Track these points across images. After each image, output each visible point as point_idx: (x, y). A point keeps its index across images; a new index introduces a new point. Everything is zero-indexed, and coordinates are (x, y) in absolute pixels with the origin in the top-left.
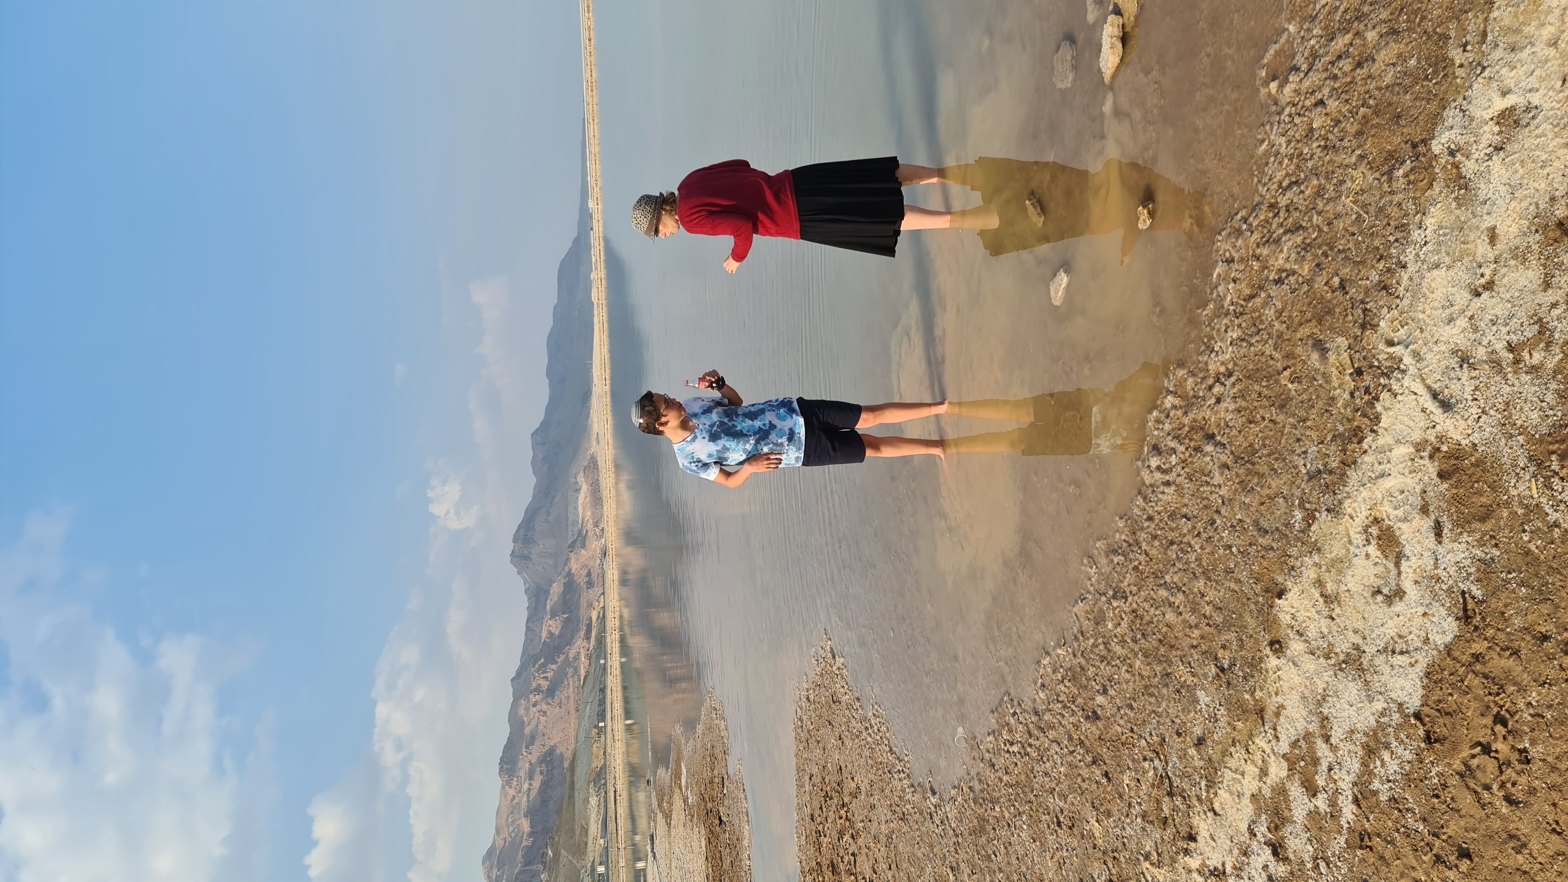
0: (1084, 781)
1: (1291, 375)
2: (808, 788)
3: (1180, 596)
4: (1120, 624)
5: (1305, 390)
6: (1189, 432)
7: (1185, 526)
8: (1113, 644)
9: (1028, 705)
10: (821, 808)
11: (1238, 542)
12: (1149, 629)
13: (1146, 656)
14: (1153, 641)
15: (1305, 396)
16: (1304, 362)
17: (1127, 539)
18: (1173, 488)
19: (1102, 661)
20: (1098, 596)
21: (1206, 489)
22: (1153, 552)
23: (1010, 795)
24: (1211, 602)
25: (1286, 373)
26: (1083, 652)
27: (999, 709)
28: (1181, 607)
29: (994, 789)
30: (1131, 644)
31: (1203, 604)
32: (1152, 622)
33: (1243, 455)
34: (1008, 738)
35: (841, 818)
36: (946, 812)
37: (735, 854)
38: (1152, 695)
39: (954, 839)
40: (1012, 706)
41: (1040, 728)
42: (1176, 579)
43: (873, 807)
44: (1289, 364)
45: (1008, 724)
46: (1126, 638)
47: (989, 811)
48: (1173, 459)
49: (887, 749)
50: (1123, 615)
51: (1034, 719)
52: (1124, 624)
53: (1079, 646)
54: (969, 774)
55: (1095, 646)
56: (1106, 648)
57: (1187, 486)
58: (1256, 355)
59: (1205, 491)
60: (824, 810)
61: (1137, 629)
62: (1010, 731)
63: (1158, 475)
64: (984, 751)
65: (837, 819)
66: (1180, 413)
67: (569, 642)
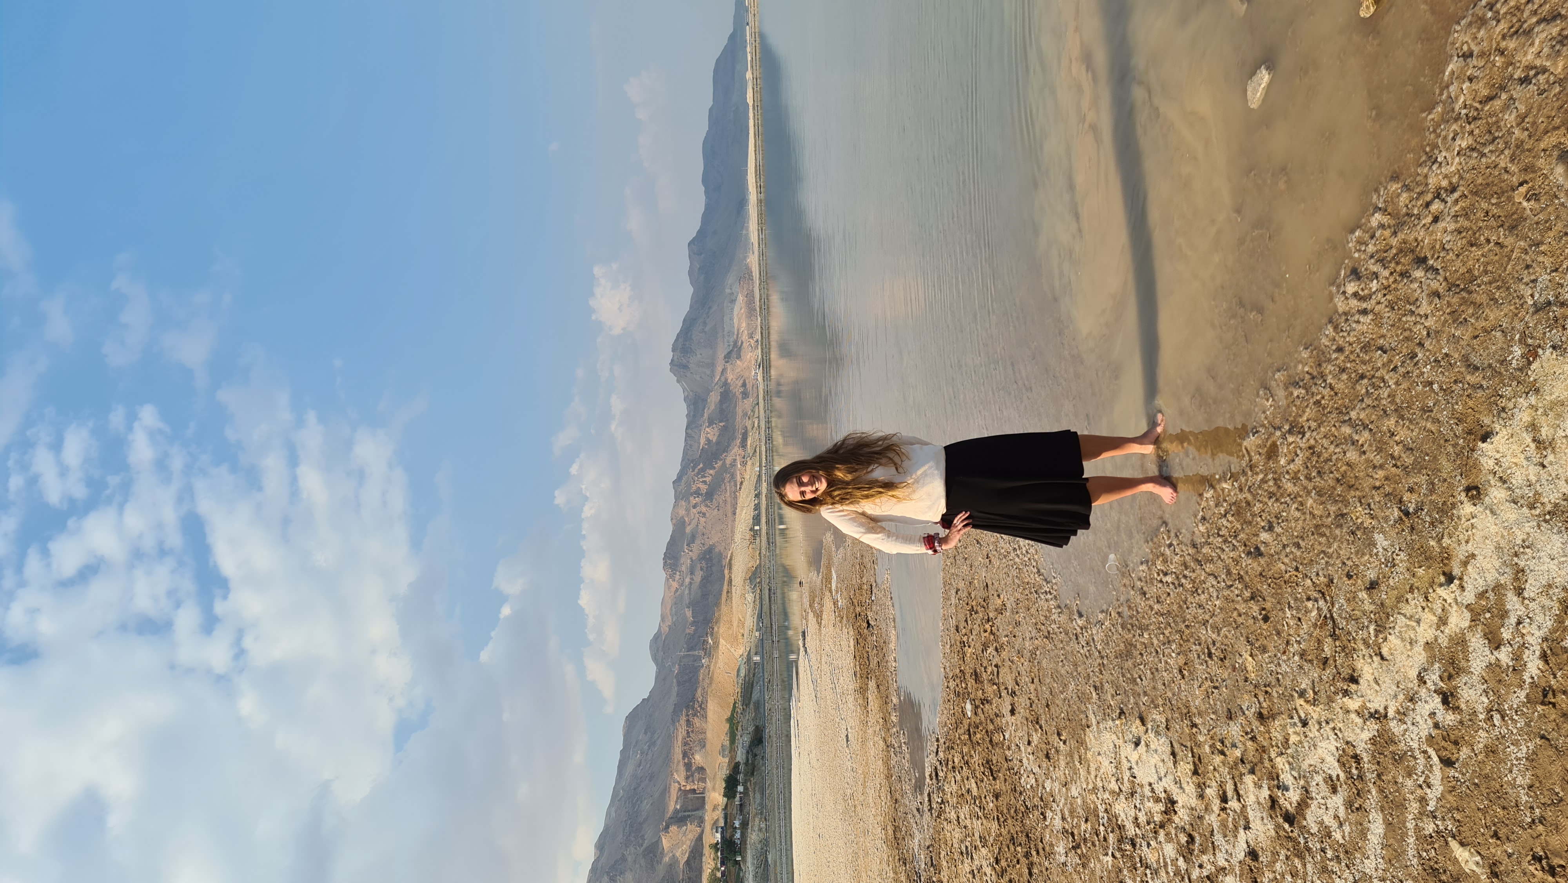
0: (1240, 615)
1: (1528, 192)
2: (953, 601)
3: (1366, 434)
4: (1293, 460)
5: (1543, 210)
6: (1397, 254)
7: (1380, 358)
8: (1284, 481)
9: (1185, 536)
10: (966, 621)
11: (1441, 378)
12: (1326, 467)
13: (1320, 494)
14: (1329, 480)
15: (1541, 217)
16: (1546, 177)
17: (1311, 371)
18: (1370, 317)
19: (1270, 498)
20: (1271, 430)
21: (1409, 319)
22: (1339, 386)
23: (1160, 623)
24: (1401, 442)
25: (1523, 189)
26: (1250, 487)
27: (1155, 540)
28: (1366, 446)
29: (1143, 617)
30: (1305, 482)
31: (1392, 443)
32: (1331, 460)
33: (1458, 283)
34: (1163, 568)
35: (985, 631)
36: (1092, 634)
37: (881, 655)
38: (1323, 535)
39: (1099, 661)
40: (1169, 538)
41: (1197, 560)
42: (1362, 415)
43: (1018, 624)
44: (1527, 178)
45: (1163, 555)
46: (1299, 475)
47: (1137, 637)
48: (1374, 285)
49: (1035, 570)
50: (1299, 452)
51: (1191, 551)
52: (1299, 461)
53: (1247, 480)
54: (1118, 600)
55: (1264, 481)
56: (1275, 484)
57: (1387, 315)
58: (1487, 168)
59: (1407, 321)
60: (970, 622)
61: (1314, 466)
62: (1165, 561)
63: (1354, 303)
64: (1136, 579)
65: (982, 633)
66: (1387, 233)
67: (726, 450)
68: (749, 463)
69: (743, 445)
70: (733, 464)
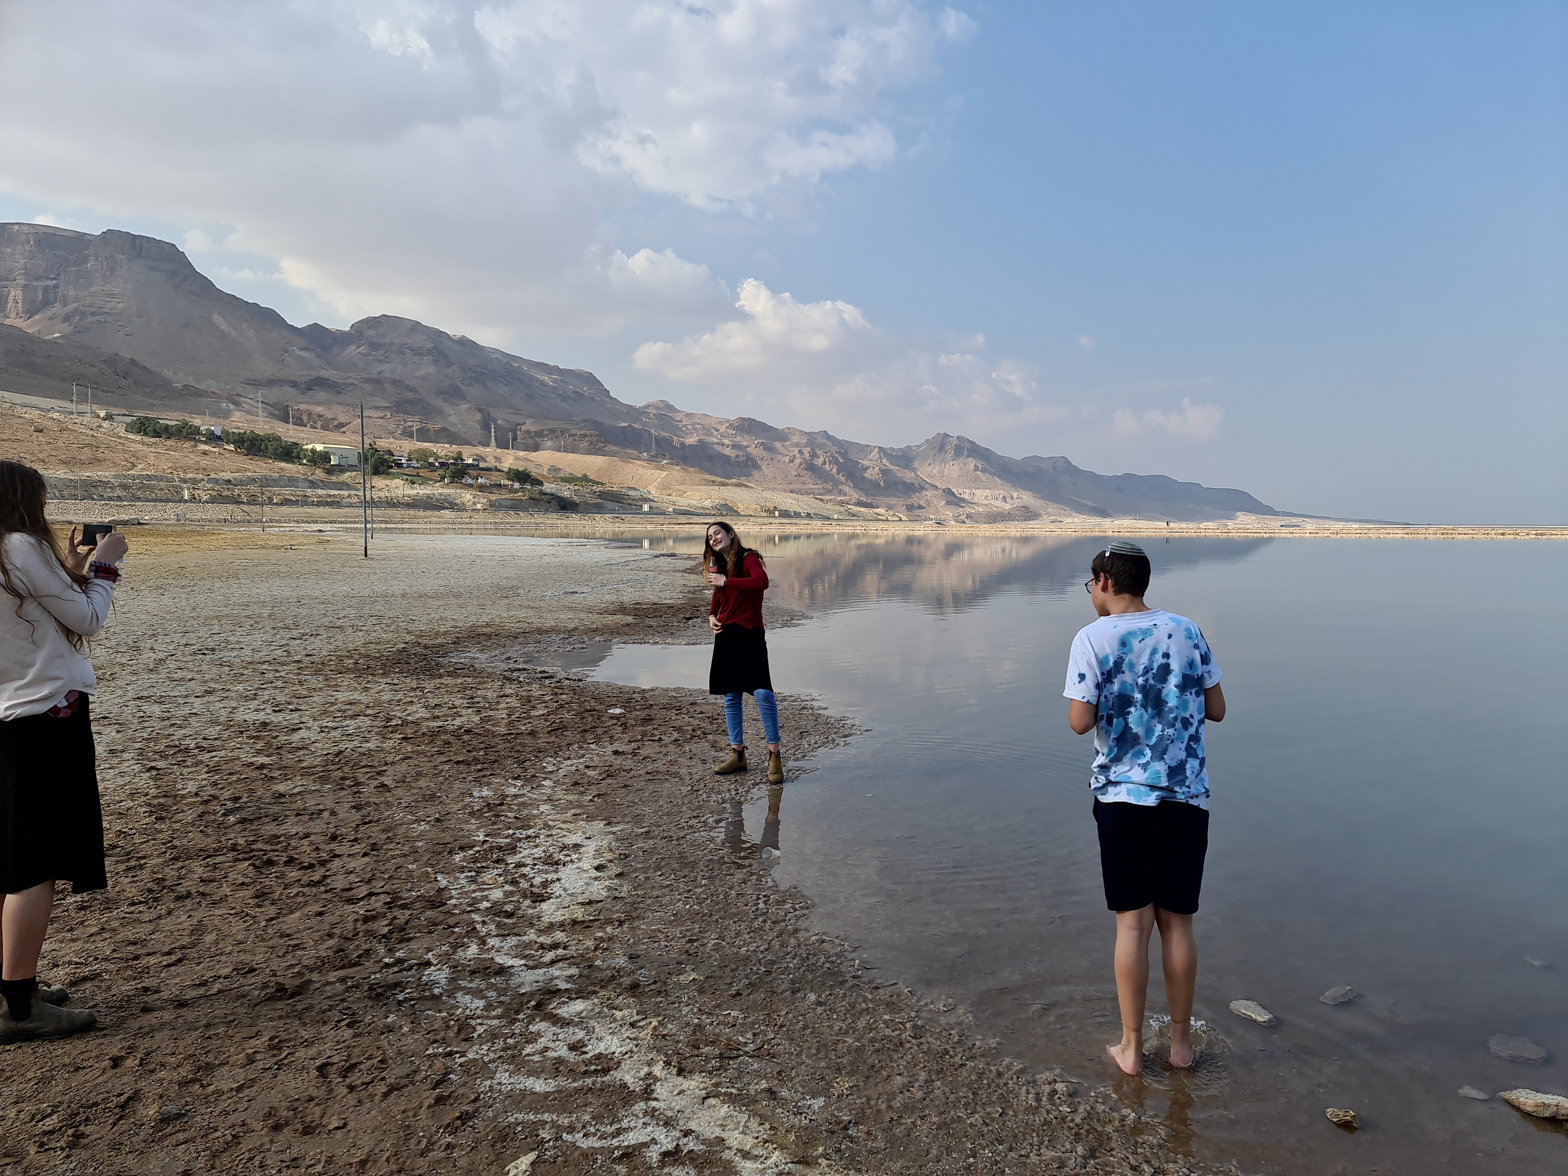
0: (733, 971)
3: (920, 1095)
4: (888, 1027)
6: (1097, 1130)
7: (995, 1111)
8: (868, 1018)
9: (804, 923)
10: (702, 713)
11: (980, 1166)
12: (884, 1057)
13: (857, 1049)
14: (873, 1059)
17: (976, 1047)
18: (1034, 1104)
19: (850, 1004)
20: (916, 1009)
21: (1036, 1139)
22: (965, 1072)
23: (718, 896)
24: (916, 1126)
26: (858, 985)
27: (798, 895)
28: (908, 1094)
29: (722, 881)
30: (869, 1037)
31: (914, 1118)
32: (892, 1061)
34: (772, 900)
35: (694, 731)
36: (700, 831)
37: (659, 630)
38: (818, 1050)
39: (675, 837)
40: (802, 908)
41: (782, 933)
42: (938, 1092)
43: (704, 762)
45: (785, 901)
46: (875, 1032)
47: (702, 874)
48: (1066, 1109)
50: (897, 1032)
51: (791, 929)
52: (888, 1032)
53: (865, 983)
55: (866, 999)
56: (864, 1010)
57: (1038, 1119)
59: (1033, 1138)
60: (701, 716)
61: (884, 1045)
62: (779, 903)
63: (1047, 1089)
64: (758, 875)
65: (692, 728)
66: (1117, 1123)
67: (856, 486)
68: (842, 509)
69: (859, 504)
70: (841, 493)
